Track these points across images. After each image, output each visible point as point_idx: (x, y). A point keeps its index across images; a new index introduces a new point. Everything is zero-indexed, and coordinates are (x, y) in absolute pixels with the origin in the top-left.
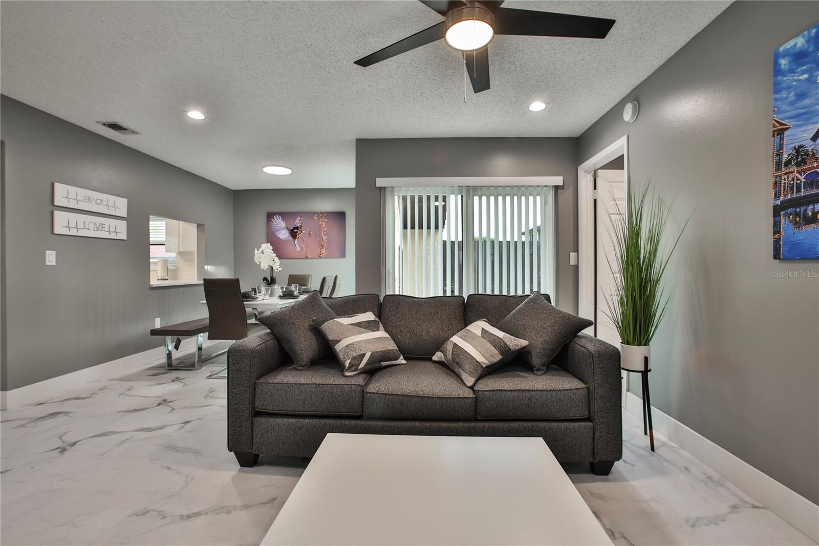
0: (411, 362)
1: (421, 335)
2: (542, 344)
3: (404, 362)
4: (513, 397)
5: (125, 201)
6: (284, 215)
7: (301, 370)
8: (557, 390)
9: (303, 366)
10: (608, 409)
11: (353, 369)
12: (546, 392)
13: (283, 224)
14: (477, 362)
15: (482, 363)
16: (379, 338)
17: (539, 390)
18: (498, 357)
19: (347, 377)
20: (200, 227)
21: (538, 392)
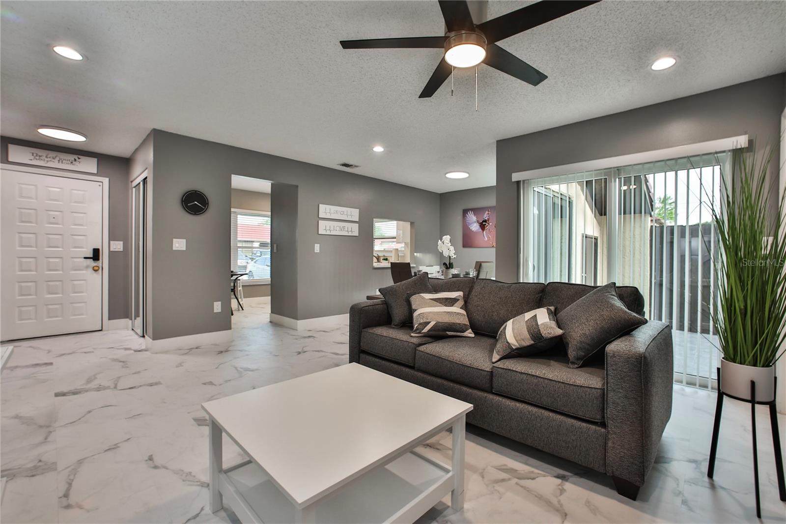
0: (479, 337)
1: (492, 315)
2: (580, 336)
3: (473, 335)
4: (522, 379)
5: (357, 211)
6: (476, 211)
7: (394, 328)
8: (566, 383)
9: (396, 326)
10: (622, 419)
11: (418, 331)
12: (554, 383)
13: (474, 218)
14: (508, 342)
15: (512, 344)
16: (449, 312)
17: (548, 379)
18: (529, 342)
19: (412, 336)
20: (412, 224)
21: (546, 380)
